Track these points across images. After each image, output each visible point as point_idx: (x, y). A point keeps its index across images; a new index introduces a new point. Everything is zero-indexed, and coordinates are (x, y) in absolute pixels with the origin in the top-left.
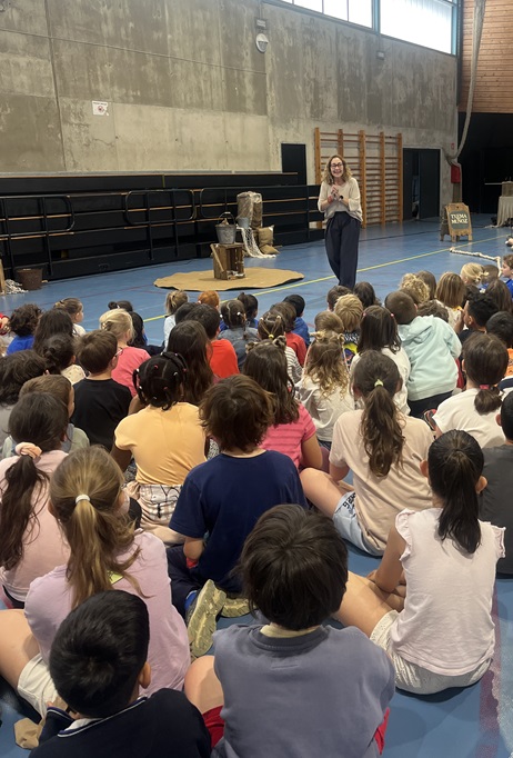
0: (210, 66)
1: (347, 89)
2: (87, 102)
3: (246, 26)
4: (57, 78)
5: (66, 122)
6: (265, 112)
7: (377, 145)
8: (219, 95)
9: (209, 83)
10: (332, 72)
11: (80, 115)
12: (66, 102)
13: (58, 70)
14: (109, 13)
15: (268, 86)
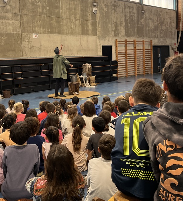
0: (75, 20)
1: (129, 25)
2: (31, 34)
3: (89, 5)
4: (22, 27)
5: (24, 41)
6: (96, 34)
7: (141, 45)
8: (79, 29)
9: (75, 26)
10: (123, 19)
11: (28, 38)
12: (24, 34)
13: (22, 24)
14: (40, 5)
15: (97, 25)
